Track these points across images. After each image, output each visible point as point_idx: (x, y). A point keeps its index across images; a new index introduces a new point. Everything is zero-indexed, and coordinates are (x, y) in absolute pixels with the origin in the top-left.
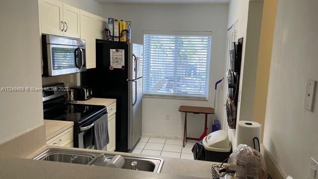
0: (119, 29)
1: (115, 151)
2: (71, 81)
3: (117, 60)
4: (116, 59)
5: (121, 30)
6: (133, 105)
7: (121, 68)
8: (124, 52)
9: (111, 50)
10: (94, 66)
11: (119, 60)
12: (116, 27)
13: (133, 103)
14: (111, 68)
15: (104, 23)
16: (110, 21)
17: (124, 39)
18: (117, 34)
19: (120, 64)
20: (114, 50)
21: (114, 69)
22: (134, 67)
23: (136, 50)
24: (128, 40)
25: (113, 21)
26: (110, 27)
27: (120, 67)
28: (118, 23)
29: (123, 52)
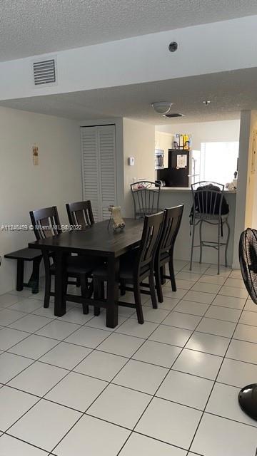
4: (181, 162)
5: (185, 141)
9: (178, 155)
10: (167, 167)
11: (183, 162)
12: (182, 140)
14: (178, 168)
15: (174, 137)
16: (177, 136)
17: (186, 148)
18: (182, 145)
19: (184, 164)
20: (180, 155)
21: (180, 168)
22: (193, 166)
23: (195, 154)
24: (189, 148)
25: (179, 136)
26: (177, 140)
27: (184, 167)
28: (183, 137)
29: (186, 156)
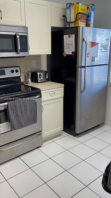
1: (62, 130)
2: (33, 66)
3: (69, 46)
6: (81, 92)
7: (71, 54)
8: (74, 37)
11: (71, 46)
12: (73, 11)
13: (82, 90)
14: (65, 54)
16: (68, 6)
17: (79, 24)
18: (73, 20)
19: (71, 50)
21: (67, 55)
25: (70, 6)
26: (68, 13)
28: (74, 7)
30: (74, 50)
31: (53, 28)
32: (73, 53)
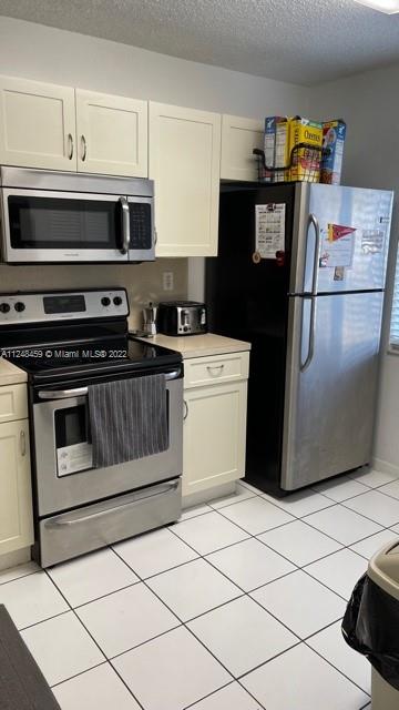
0: (289, 144)
2: (166, 288)
3: (269, 235)
4: (268, 232)
5: (292, 146)
6: (302, 368)
7: (274, 256)
8: (284, 210)
9: (257, 206)
11: (274, 235)
12: (282, 139)
13: (303, 363)
14: (256, 258)
16: (269, 125)
17: (299, 174)
19: (275, 247)
20: (265, 206)
21: (262, 260)
25: (275, 125)
26: (268, 144)
28: (286, 128)
30: (281, 247)
31: (224, 184)
32: (278, 254)
